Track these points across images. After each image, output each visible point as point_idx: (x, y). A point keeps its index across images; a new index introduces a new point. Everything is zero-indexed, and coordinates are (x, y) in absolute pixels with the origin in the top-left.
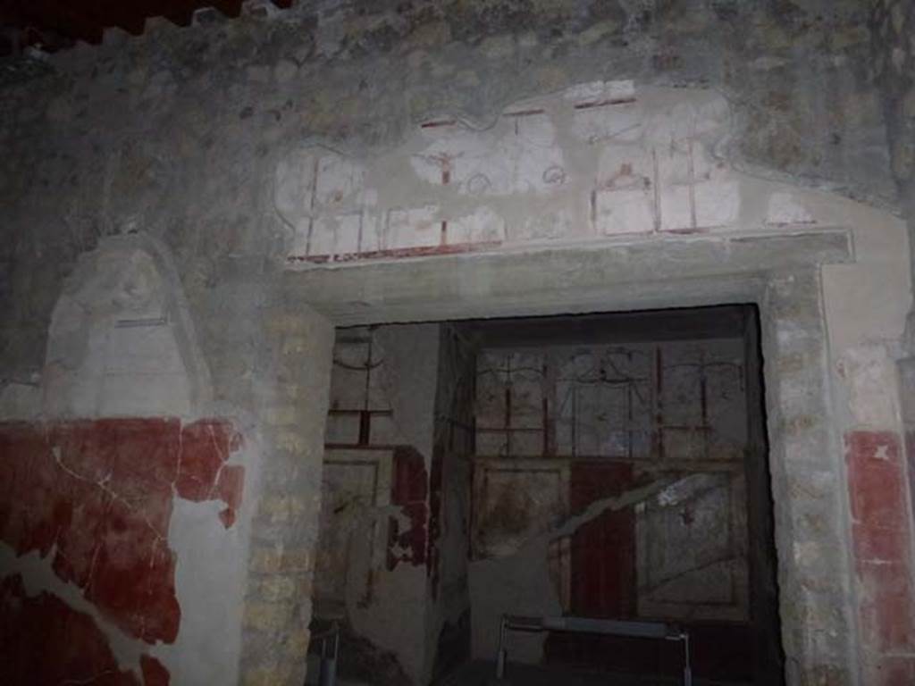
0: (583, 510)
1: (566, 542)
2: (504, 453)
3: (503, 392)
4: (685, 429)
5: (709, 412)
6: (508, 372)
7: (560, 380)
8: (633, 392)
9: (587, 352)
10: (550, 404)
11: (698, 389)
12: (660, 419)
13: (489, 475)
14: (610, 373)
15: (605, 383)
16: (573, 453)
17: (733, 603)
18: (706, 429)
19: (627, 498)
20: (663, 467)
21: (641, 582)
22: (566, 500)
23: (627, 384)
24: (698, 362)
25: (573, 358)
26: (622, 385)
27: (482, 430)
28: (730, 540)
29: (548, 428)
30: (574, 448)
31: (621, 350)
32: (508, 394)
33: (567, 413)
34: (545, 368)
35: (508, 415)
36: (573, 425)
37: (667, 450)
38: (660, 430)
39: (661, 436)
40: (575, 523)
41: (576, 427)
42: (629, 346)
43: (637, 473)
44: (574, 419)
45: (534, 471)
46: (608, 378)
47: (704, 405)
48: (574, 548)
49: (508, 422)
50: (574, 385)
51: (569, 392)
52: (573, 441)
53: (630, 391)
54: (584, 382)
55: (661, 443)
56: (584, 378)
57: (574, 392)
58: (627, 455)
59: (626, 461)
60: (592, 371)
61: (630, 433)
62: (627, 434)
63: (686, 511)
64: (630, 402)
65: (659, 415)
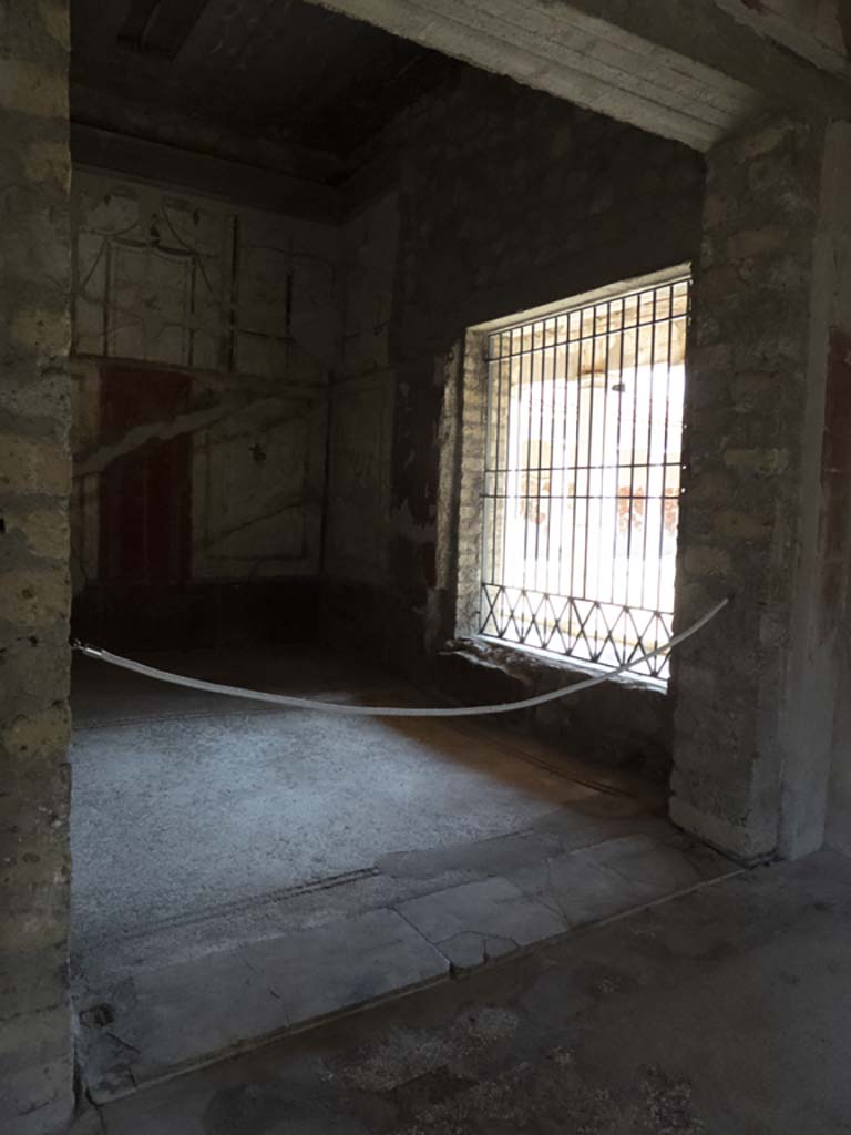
0: (119, 438)
1: (92, 484)
4: (263, 336)
5: (294, 317)
7: (84, 231)
8: (199, 271)
9: (130, 195)
11: (282, 285)
12: (233, 319)
14: (166, 237)
15: (156, 250)
16: (106, 352)
17: (303, 556)
18: (289, 340)
19: (183, 423)
20: (234, 385)
21: (197, 533)
22: (93, 422)
23: (189, 259)
24: (285, 249)
25: (107, 199)
26: (183, 259)
28: (305, 481)
30: (106, 345)
31: (183, 205)
33: (96, 287)
36: (106, 309)
37: (239, 363)
38: (232, 332)
39: (232, 342)
40: (106, 456)
41: (110, 311)
42: (195, 201)
43: (197, 389)
44: (107, 300)
46: (161, 244)
47: (289, 310)
48: (103, 493)
50: (109, 244)
51: (101, 253)
52: (105, 333)
53: (194, 270)
54: (124, 242)
55: (232, 351)
56: (124, 236)
57: (109, 255)
58: (186, 363)
59: (185, 372)
60: (138, 227)
61: (192, 333)
62: (187, 332)
63: (257, 446)
64: (193, 287)
65: (233, 312)
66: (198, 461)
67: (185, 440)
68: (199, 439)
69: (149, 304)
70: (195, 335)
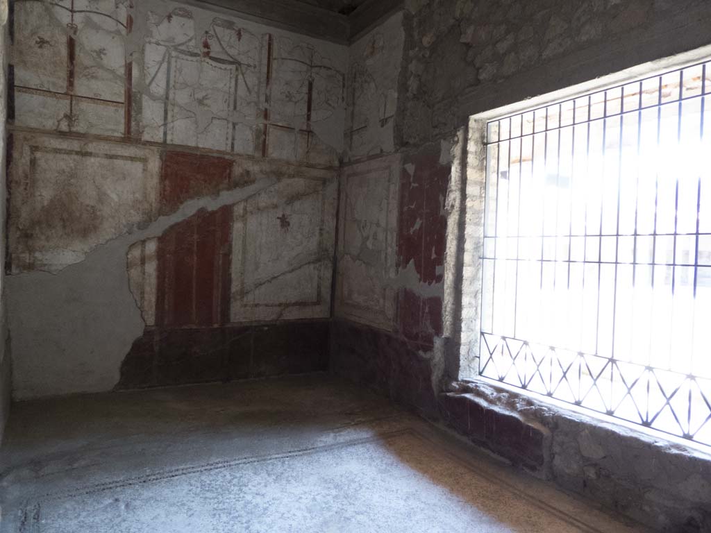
0: (174, 209)
1: (152, 247)
2: (64, 127)
3: (64, 39)
4: (289, 129)
5: (313, 114)
6: (72, 11)
7: (150, 43)
8: (240, 77)
9: (188, 15)
10: (135, 72)
11: (305, 89)
12: (266, 115)
13: (38, 155)
14: (215, 50)
15: (207, 60)
16: (165, 141)
17: (318, 303)
18: (309, 132)
19: (226, 198)
20: (266, 167)
21: (235, 287)
22: (153, 196)
23: (233, 67)
24: (308, 61)
25: (169, 17)
26: (229, 67)
27: (27, 89)
28: (320, 243)
29: (131, 103)
30: (165, 134)
31: (230, 25)
32: (71, 44)
33: (158, 88)
34: (130, 21)
35: (71, 75)
36: (166, 105)
37: (270, 150)
38: (266, 126)
39: (265, 133)
40: (165, 223)
41: (170, 107)
42: (240, 23)
43: (237, 170)
44: (167, 98)
45: (111, 157)
46: (212, 54)
47: (309, 109)
48: (160, 254)
49: (71, 84)
50: (170, 54)
51: (163, 60)
52: (165, 125)
53: (237, 76)
54: (182, 52)
55: (265, 140)
56: (183, 48)
57: (169, 63)
58: (229, 149)
59: (227, 157)
60: (193, 41)
61: (234, 125)
62: (230, 125)
63: (283, 215)
64: (236, 90)
65: (266, 110)
66: (237, 226)
67: (227, 211)
68: (238, 210)
69: (201, 102)
70: (237, 127)
